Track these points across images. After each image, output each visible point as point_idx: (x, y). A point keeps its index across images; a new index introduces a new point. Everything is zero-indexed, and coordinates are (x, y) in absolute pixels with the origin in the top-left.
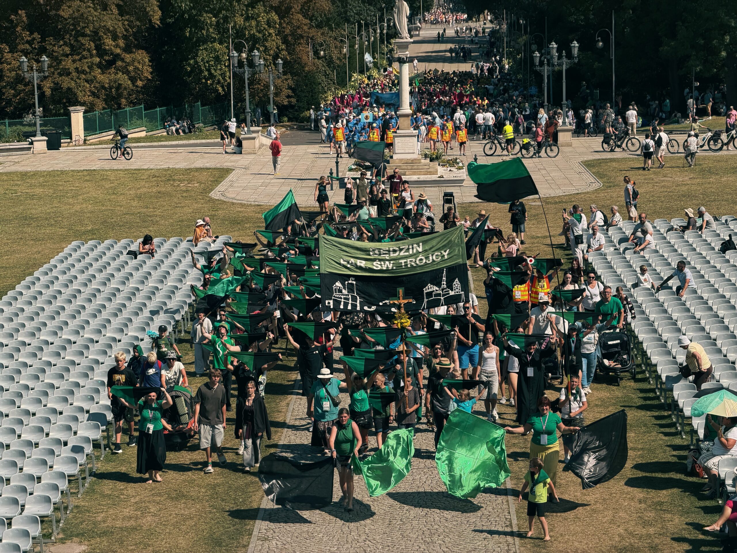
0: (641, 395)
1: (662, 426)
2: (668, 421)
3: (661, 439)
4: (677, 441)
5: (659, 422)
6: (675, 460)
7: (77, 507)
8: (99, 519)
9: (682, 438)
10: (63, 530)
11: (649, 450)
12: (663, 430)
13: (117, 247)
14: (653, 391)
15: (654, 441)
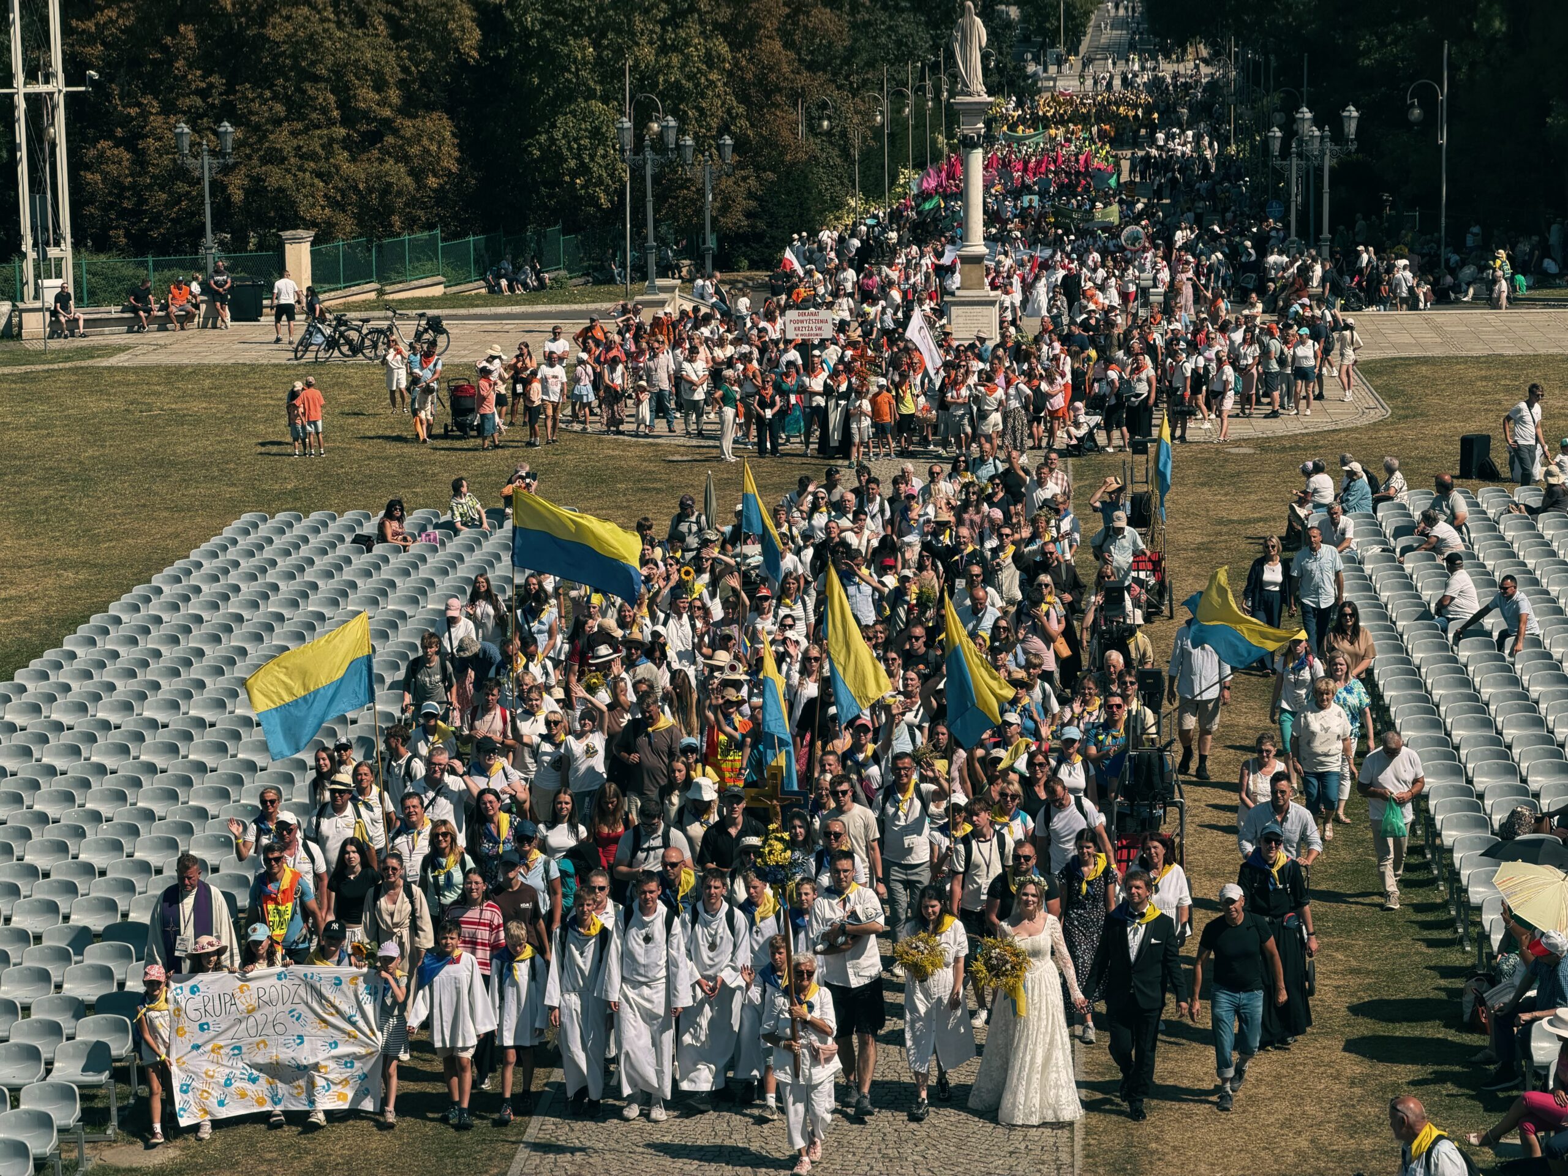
1: (1425, 926)
3: (1418, 953)
4: (1453, 958)
5: (1421, 917)
6: (1443, 995)
9: (1464, 952)
11: (1391, 975)
12: (1427, 934)
13: (334, 528)
15: (1403, 956)
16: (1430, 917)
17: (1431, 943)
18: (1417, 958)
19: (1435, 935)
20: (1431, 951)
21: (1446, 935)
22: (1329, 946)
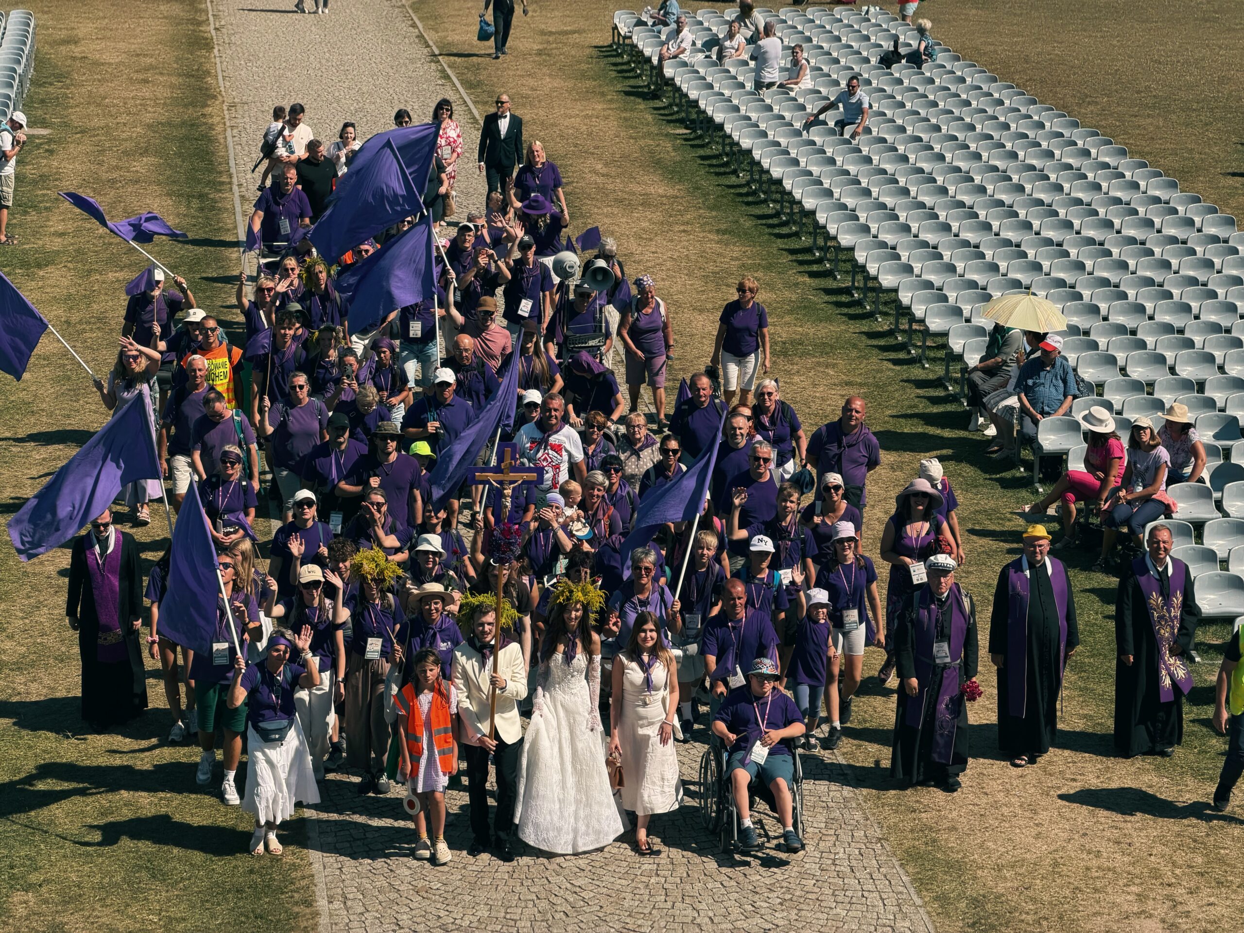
1: (882, 349)
3: (889, 370)
12: (886, 355)
15: (878, 371)
16: (882, 342)
17: (896, 362)
18: (889, 373)
19: (893, 355)
20: (898, 368)
21: (902, 355)
22: (819, 364)
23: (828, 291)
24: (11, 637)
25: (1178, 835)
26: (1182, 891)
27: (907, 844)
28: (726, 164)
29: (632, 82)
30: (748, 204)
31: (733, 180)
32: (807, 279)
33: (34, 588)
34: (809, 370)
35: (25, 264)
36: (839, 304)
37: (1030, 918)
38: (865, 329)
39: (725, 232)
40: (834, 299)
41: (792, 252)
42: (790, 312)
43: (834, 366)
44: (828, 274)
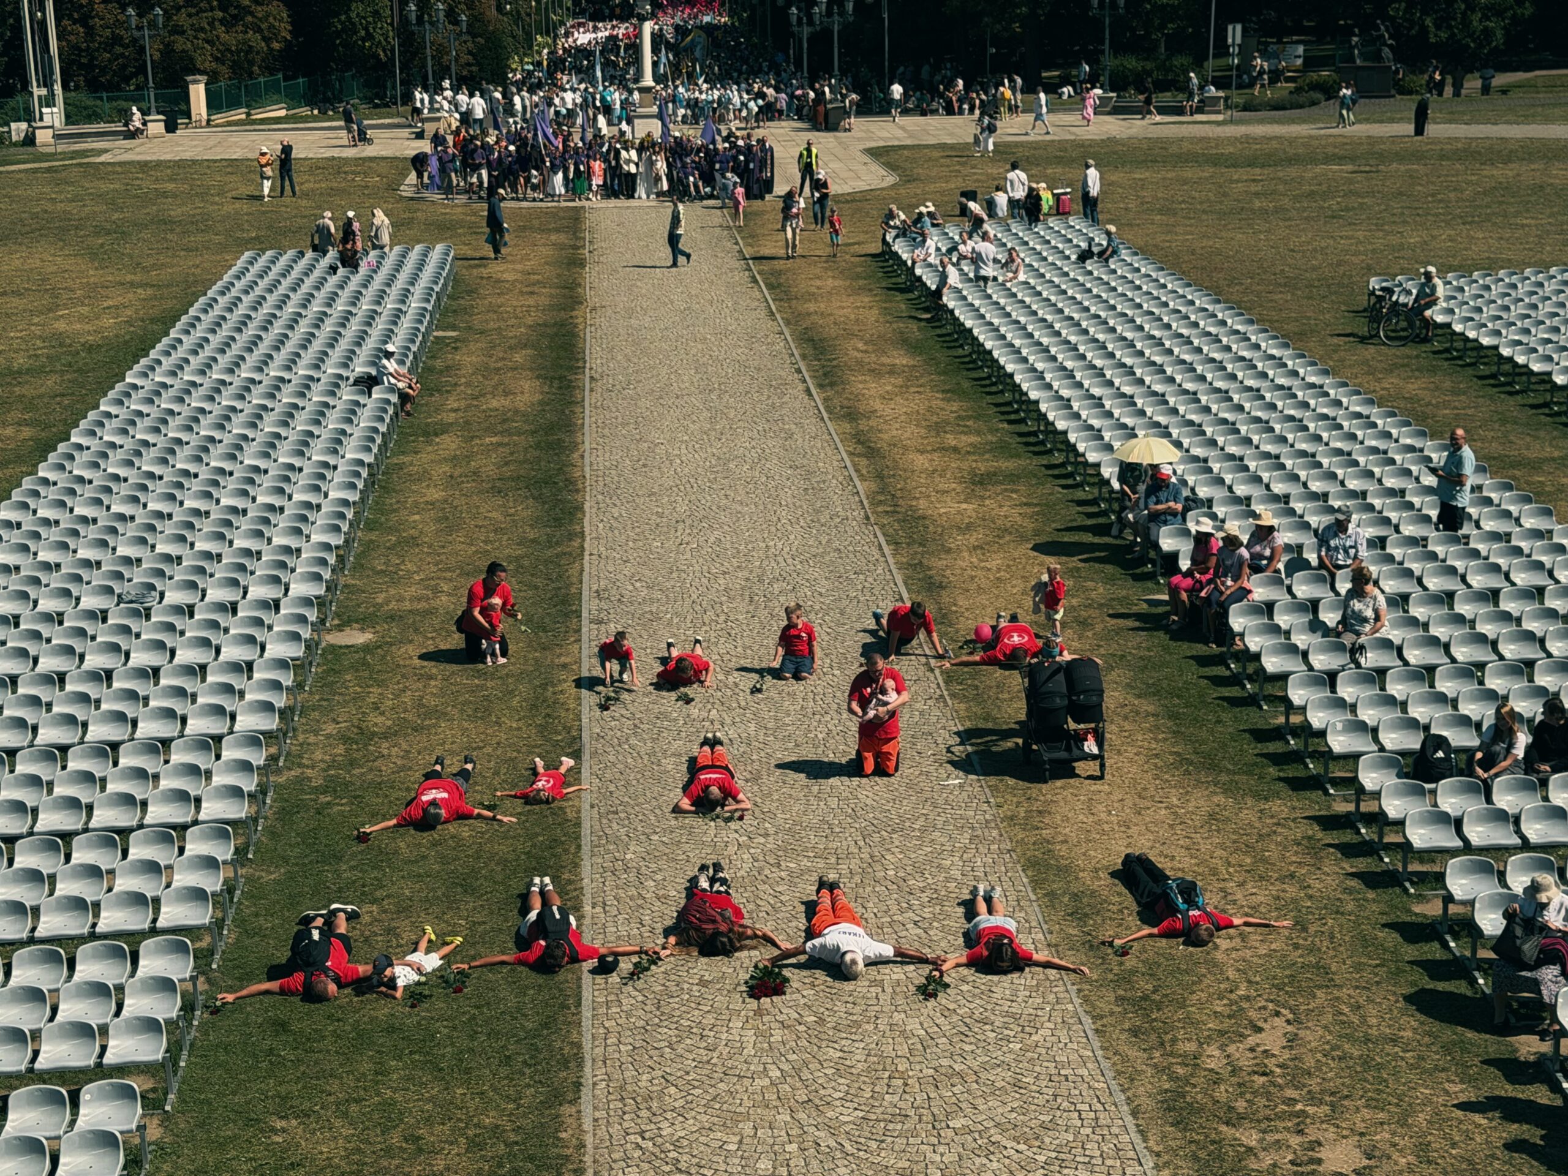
0: (1019, 439)
2: (1063, 471)
4: (1080, 495)
7: (346, 586)
8: (379, 600)
10: (338, 615)
14: (1034, 434)
23: (1021, 435)
24: (382, 714)
25: (1234, 842)
26: (1232, 884)
27: (1029, 854)
28: (956, 340)
29: (894, 280)
30: (968, 370)
31: (960, 352)
32: (1006, 425)
33: (403, 676)
34: (997, 495)
35: (426, 434)
36: (1027, 444)
37: (1115, 908)
38: (1045, 462)
39: (948, 391)
40: (1024, 440)
41: (997, 405)
42: (990, 451)
43: (1016, 491)
44: (1023, 421)
